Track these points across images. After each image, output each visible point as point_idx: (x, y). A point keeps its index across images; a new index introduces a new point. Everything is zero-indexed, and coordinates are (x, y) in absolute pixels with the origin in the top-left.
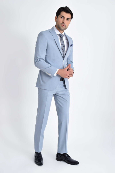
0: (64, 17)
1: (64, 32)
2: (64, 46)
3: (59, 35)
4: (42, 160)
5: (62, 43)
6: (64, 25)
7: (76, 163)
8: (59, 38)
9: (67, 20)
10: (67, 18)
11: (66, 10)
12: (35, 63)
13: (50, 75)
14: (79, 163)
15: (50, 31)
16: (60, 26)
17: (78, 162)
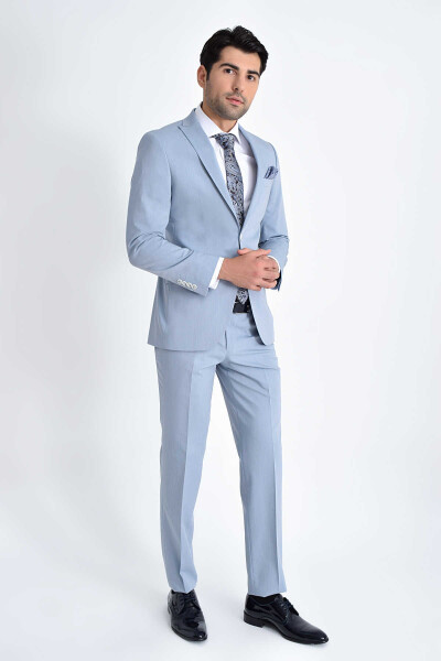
0: (236, 68)
1: (236, 127)
2: (239, 180)
3: (218, 138)
4: (203, 620)
5: (232, 171)
6: (240, 98)
7: (315, 637)
8: (219, 151)
9: (249, 77)
10: (250, 72)
11: (242, 39)
12: (130, 252)
13: (194, 287)
14: (326, 640)
15: (179, 126)
16: (225, 102)
17: (325, 636)
